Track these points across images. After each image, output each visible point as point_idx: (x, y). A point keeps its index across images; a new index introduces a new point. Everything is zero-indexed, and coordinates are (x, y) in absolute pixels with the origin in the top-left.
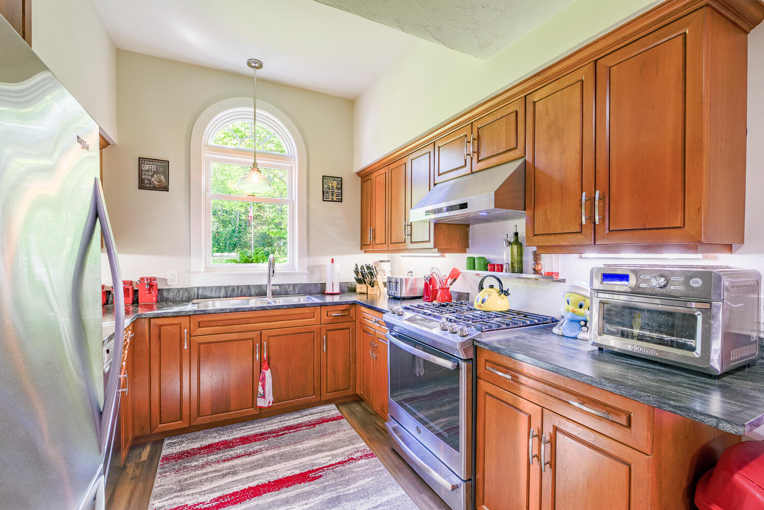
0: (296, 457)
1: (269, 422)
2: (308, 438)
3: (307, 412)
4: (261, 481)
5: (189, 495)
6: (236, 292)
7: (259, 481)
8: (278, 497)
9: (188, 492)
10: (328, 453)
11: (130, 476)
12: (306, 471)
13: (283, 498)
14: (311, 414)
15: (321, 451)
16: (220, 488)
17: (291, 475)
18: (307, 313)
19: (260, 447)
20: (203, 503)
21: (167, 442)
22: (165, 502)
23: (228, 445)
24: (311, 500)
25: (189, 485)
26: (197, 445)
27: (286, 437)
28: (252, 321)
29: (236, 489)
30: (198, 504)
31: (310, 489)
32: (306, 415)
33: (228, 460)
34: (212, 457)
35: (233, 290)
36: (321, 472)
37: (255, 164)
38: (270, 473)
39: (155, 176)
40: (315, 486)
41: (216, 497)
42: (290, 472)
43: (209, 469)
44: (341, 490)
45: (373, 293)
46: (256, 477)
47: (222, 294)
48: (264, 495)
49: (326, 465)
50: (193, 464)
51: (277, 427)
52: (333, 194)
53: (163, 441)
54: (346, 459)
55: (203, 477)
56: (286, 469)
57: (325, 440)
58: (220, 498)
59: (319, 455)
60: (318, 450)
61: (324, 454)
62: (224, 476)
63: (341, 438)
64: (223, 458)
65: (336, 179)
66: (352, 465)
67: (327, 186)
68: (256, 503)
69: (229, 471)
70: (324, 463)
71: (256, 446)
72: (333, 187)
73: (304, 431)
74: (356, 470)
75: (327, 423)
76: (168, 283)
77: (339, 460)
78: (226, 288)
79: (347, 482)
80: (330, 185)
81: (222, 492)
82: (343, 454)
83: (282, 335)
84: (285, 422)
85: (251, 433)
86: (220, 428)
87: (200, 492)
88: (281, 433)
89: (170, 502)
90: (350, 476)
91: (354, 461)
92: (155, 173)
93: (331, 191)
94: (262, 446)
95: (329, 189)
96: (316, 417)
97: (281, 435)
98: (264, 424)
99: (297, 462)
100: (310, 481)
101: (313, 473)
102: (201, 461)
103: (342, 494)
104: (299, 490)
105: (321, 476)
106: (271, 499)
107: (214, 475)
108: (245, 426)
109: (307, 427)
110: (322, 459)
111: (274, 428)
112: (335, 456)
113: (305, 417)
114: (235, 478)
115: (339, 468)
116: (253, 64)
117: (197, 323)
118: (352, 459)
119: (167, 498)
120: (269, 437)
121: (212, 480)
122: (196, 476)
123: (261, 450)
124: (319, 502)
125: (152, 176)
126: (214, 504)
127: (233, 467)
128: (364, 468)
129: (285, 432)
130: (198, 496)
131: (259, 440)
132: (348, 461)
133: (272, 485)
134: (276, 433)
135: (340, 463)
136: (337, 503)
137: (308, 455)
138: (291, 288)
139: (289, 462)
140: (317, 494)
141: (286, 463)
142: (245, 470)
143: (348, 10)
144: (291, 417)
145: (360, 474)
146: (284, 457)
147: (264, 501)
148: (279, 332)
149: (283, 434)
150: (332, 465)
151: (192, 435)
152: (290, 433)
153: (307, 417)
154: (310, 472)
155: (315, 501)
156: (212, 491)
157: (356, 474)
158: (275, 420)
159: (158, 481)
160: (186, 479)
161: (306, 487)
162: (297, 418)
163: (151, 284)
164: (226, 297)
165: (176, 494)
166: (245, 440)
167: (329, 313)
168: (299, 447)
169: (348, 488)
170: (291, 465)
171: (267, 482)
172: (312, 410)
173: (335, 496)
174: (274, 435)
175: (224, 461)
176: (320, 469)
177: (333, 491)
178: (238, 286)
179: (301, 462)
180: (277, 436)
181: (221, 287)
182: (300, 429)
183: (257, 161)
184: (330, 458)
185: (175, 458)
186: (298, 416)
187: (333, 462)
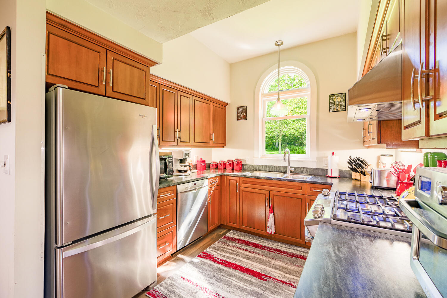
0: (266, 265)
1: (273, 243)
2: (282, 260)
3: (296, 248)
4: (242, 264)
5: (217, 253)
6: (274, 169)
7: (241, 264)
8: (240, 275)
9: (218, 252)
10: (282, 273)
11: (212, 237)
12: (263, 273)
13: (241, 276)
14: (297, 250)
15: (280, 270)
16: (228, 257)
17: (255, 271)
18: (297, 186)
19: (257, 251)
20: (218, 259)
21: (232, 231)
22: (210, 251)
23: (247, 243)
24: (250, 286)
25: (221, 250)
26: (237, 237)
27: (272, 254)
28: (266, 184)
29: (231, 261)
30: (216, 258)
31: (255, 282)
32: (294, 249)
33: (241, 249)
34: (237, 245)
35: (272, 168)
36: (268, 278)
37: (279, 99)
38: (248, 264)
39: (242, 114)
40: (259, 282)
41: (223, 259)
42: (256, 269)
43: (232, 248)
44: (267, 293)
45: (365, 180)
46: (242, 262)
47: (267, 169)
48: (237, 270)
49: (274, 277)
50: (230, 244)
51: (274, 247)
52: (337, 106)
53: (231, 230)
54: (288, 282)
55: (227, 250)
56: (256, 267)
57: (289, 267)
58: (224, 260)
59: (277, 271)
60: (280, 268)
61: (280, 272)
62: (233, 254)
63: (299, 271)
64: (240, 247)
65: (340, 95)
66: (287, 287)
67: (332, 101)
68: (231, 271)
69: (237, 253)
70: (274, 276)
71: (256, 250)
72: (337, 101)
73: (284, 256)
74: (287, 291)
75: (300, 259)
76: (246, 162)
77: (284, 280)
78: (269, 166)
79: (274, 292)
80: (335, 100)
81: (226, 259)
82: (289, 279)
83: (282, 196)
84: (280, 247)
85: (261, 243)
86: (252, 235)
87: (221, 254)
88: (272, 251)
89: (211, 252)
90: (279, 291)
91: (290, 286)
92: (242, 112)
93: (335, 104)
94: (258, 252)
95: (334, 103)
96: (298, 253)
97: (271, 251)
98: (270, 243)
99: (264, 267)
100: (259, 279)
101: (264, 277)
102: (233, 244)
103: (265, 295)
104: (251, 279)
105: (266, 280)
106: (237, 274)
107: (231, 251)
108: (262, 239)
109: (288, 255)
110: (276, 274)
111: (272, 247)
112: (285, 277)
113: (292, 250)
114: (236, 257)
115: (279, 283)
116: (278, 44)
117: (242, 181)
118: (291, 285)
119: (212, 250)
120: (265, 249)
121: (228, 253)
122: (226, 248)
123: (256, 253)
124: (252, 289)
125: (241, 114)
126: (220, 261)
127: (240, 253)
128: (291, 293)
129: (275, 251)
130: (219, 255)
131: (260, 248)
132: (288, 283)
133: (244, 269)
134: (270, 250)
135: (282, 281)
136: (258, 296)
137: (272, 267)
138: (305, 170)
139: (260, 265)
140: (255, 286)
141: (259, 264)
142: (242, 257)
143: (242, 11)
144: (286, 246)
145: (286, 294)
146: (262, 262)
147: (234, 272)
148: (279, 194)
149: (273, 252)
150: (277, 280)
151: (240, 233)
152: (276, 253)
153: (294, 250)
154: (264, 275)
155: (251, 288)
156: (224, 256)
157: (284, 292)
158: (277, 244)
159: (216, 243)
160: (222, 247)
161: (254, 279)
162: (288, 248)
163: (239, 162)
164: (269, 171)
165: (215, 250)
166: (255, 245)
167: (312, 189)
168: (273, 262)
169: (272, 295)
170: (260, 267)
171: (243, 267)
172: (300, 249)
173: (261, 293)
174: (269, 250)
175: (240, 248)
176: (270, 277)
177: (263, 290)
178: (275, 166)
179: (265, 268)
180: (270, 251)
181: (267, 166)
182: (284, 254)
183: (280, 97)
184: (280, 276)
185: (227, 238)
186: (290, 248)
187: (279, 279)
